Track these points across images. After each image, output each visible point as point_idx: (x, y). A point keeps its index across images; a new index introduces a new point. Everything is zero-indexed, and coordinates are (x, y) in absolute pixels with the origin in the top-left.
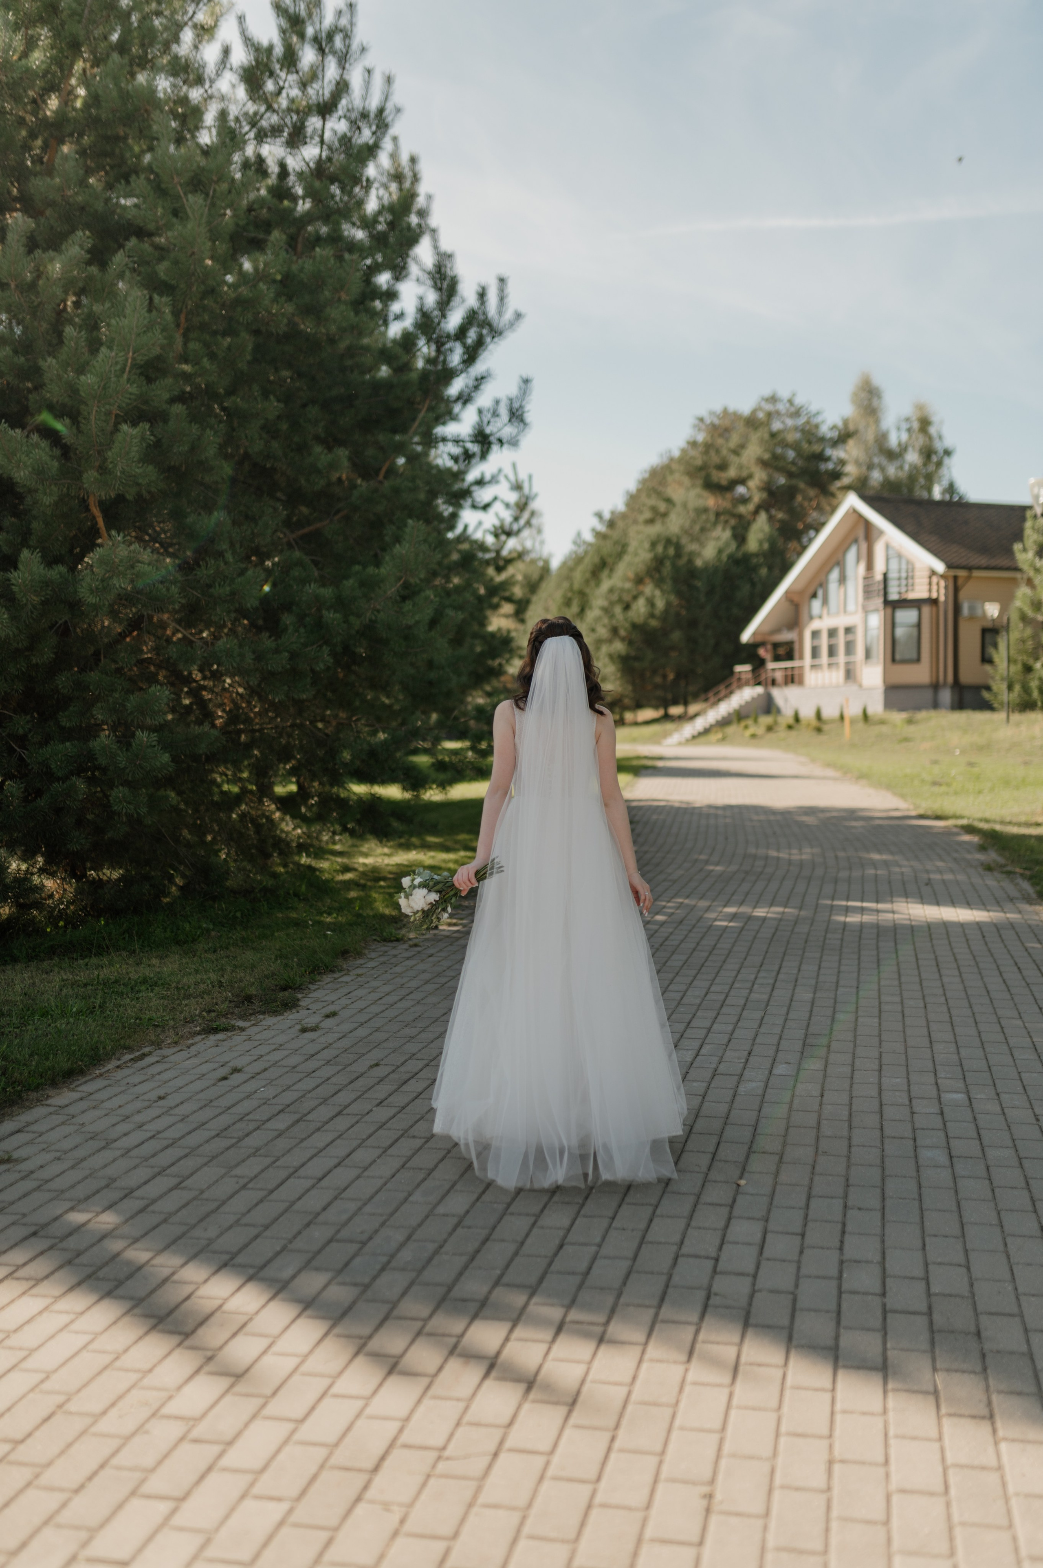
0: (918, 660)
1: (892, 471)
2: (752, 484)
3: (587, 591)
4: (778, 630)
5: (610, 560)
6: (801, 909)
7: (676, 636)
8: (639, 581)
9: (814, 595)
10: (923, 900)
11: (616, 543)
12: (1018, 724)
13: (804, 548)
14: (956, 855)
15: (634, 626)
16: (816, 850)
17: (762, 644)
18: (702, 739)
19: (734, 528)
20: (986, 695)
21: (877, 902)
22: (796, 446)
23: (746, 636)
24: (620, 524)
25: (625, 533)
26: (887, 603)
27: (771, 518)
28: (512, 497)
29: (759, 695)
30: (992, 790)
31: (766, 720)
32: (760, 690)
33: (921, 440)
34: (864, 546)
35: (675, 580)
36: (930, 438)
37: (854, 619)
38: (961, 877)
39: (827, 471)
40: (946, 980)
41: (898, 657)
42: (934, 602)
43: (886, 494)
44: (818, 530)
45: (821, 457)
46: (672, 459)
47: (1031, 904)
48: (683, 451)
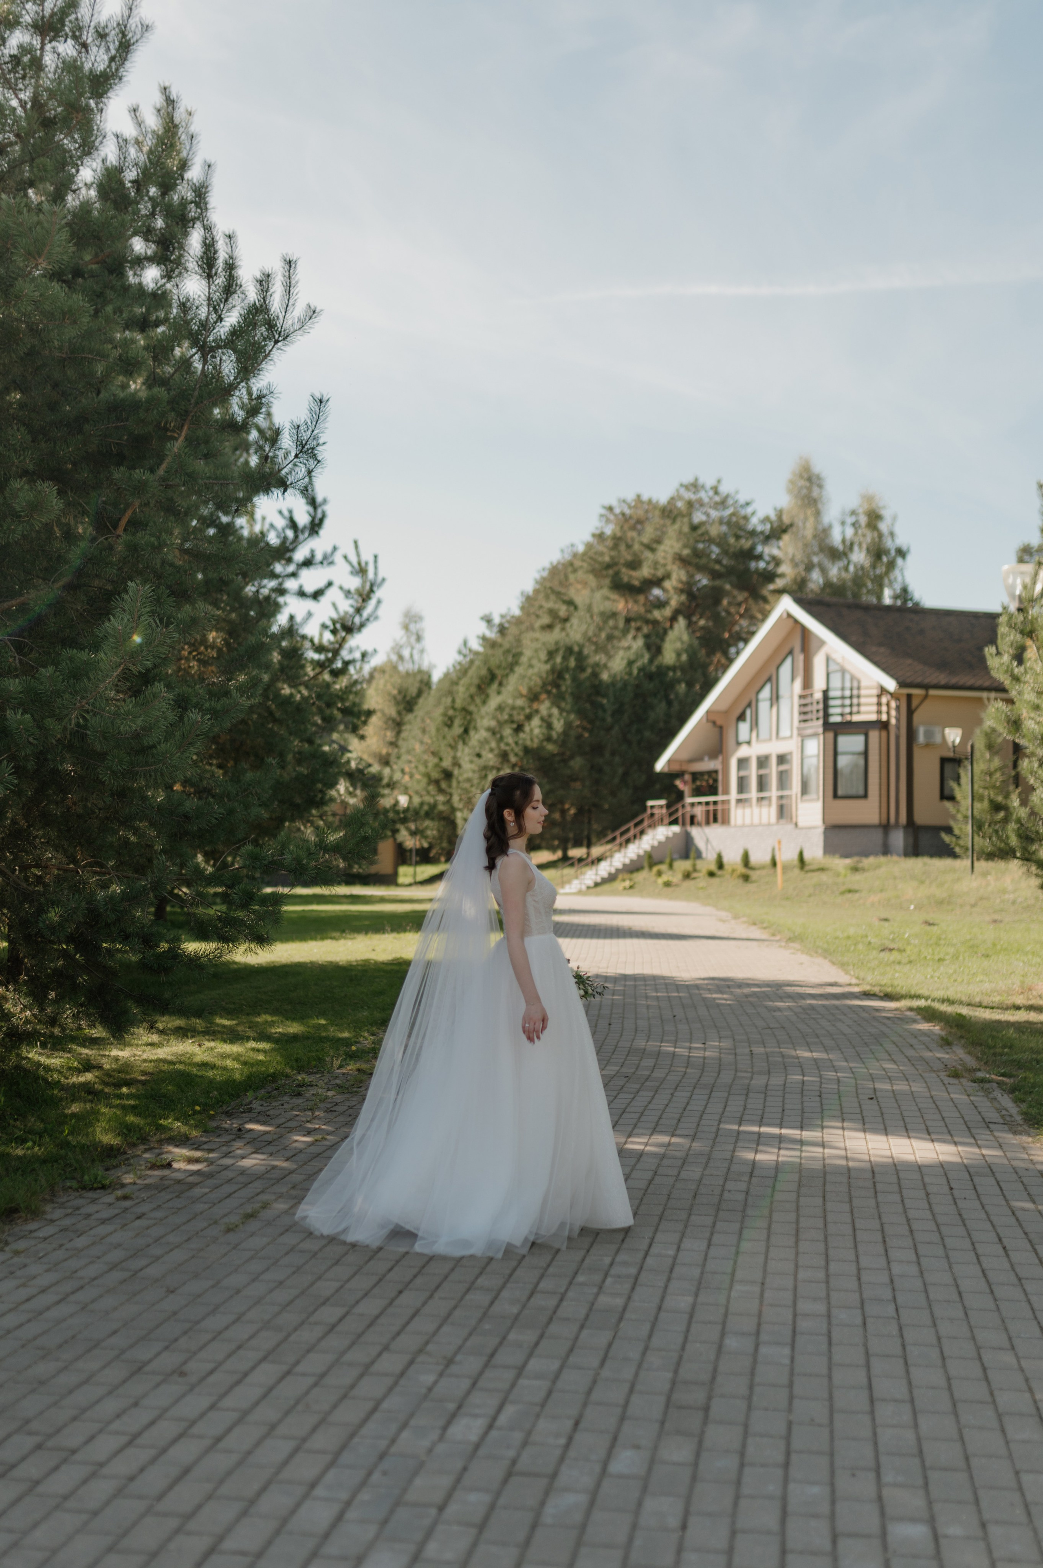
0: (865, 796)
1: (834, 571)
2: (667, 584)
3: (472, 708)
4: (699, 759)
5: (499, 672)
6: (694, 1138)
7: (577, 763)
8: (534, 697)
9: (741, 717)
10: (865, 1125)
11: (508, 651)
12: (985, 874)
13: (731, 661)
14: (911, 1053)
15: (527, 750)
16: (726, 1044)
17: (680, 775)
18: (606, 887)
19: (647, 637)
20: (946, 838)
21: (802, 1128)
22: (721, 542)
23: (660, 765)
24: (513, 631)
25: (518, 641)
26: (828, 726)
27: (690, 624)
28: (354, 583)
29: (675, 834)
30: (956, 957)
31: (683, 865)
32: (676, 829)
33: (870, 537)
34: (801, 658)
35: (577, 697)
36: (880, 536)
37: (789, 746)
38: (918, 1087)
39: (757, 570)
40: (896, 1269)
41: (840, 792)
42: (884, 726)
43: (827, 598)
44: (746, 641)
45: (750, 555)
46: (575, 555)
47: (1015, 1133)
48: (589, 546)
